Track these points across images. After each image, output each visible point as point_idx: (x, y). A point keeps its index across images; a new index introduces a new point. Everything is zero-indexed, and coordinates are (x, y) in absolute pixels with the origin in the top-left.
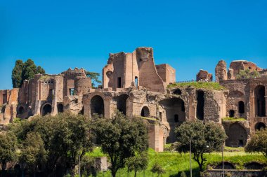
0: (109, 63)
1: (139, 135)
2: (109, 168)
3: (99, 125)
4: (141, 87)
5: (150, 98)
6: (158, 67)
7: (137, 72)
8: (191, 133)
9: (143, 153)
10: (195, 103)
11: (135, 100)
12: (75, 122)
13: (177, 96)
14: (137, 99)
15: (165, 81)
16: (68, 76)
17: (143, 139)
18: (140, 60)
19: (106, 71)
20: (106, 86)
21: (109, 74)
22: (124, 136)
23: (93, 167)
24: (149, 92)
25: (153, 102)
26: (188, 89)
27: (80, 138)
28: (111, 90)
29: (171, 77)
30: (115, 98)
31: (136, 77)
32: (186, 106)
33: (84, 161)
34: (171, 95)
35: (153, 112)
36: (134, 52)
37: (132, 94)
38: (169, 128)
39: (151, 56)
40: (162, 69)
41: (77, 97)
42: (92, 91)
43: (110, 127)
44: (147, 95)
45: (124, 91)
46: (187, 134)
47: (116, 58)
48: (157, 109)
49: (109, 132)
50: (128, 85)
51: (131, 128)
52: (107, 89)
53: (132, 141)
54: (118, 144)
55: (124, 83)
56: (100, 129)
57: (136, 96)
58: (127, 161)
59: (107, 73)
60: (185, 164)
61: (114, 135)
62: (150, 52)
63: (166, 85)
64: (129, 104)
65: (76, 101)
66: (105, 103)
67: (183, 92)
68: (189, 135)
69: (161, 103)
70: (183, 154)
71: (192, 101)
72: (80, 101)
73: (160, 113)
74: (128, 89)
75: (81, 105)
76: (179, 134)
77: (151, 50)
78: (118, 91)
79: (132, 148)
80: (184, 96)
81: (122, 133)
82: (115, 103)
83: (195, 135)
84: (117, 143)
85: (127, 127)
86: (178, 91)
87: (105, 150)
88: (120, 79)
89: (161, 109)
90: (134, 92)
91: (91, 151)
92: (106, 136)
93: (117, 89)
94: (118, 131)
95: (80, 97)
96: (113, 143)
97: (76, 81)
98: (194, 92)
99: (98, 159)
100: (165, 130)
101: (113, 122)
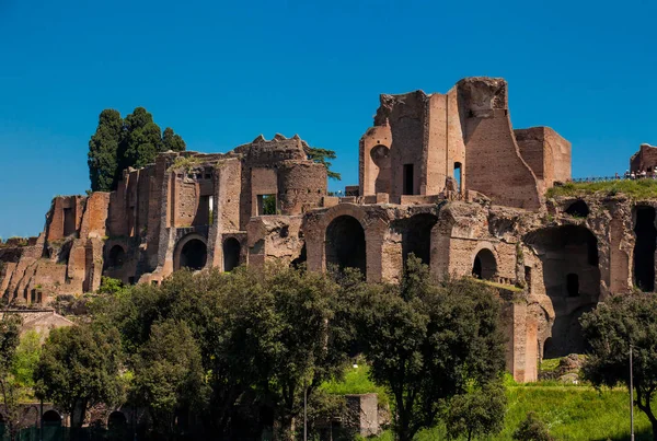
0: (378, 122)
1: (481, 333)
2: (384, 427)
3: (366, 303)
4: (473, 194)
5: (498, 225)
6: (520, 136)
7: (459, 151)
8: (630, 329)
9: (491, 384)
10: (628, 242)
11: (456, 232)
12: (292, 292)
13: (577, 221)
14: (463, 226)
15: (541, 176)
16: (255, 158)
17: (490, 344)
18: (468, 116)
19: (370, 144)
20: (370, 189)
21: (378, 154)
22: (437, 336)
23: (337, 424)
24: (495, 208)
25: (508, 237)
26: (610, 202)
27: (306, 340)
28: (385, 202)
29: (559, 166)
30: (398, 224)
31: (457, 165)
32: (602, 250)
33: (315, 405)
34: (559, 217)
35: (506, 267)
36: (453, 91)
37: (448, 214)
38: (552, 314)
39: (501, 103)
40: (532, 142)
41: (286, 220)
42: (331, 202)
43: (396, 309)
44: (491, 216)
45: (423, 204)
46: (619, 332)
47: (399, 107)
48: (519, 256)
49: (394, 322)
50: (434, 187)
51: (456, 312)
52: (373, 199)
53: (460, 349)
54: (418, 359)
55: (423, 180)
56: (368, 312)
57: (459, 219)
58: (445, 406)
59: (374, 152)
60: (605, 418)
61: (408, 331)
62: (499, 91)
63: (543, 187)
64: (437, 240)
65: (283, 231)
66: (369, 238)
67: (595, 210)
68: (626, 337)
69: (530, 239)
70: (604, 388)
71: (621, 236)
72: (294, 232)
73: (528, 269)
74: (434, 198)
75: (298, 244)
76: (594, 332)
77: (502, 86)
78: (407, 203)
79: (458, 370)
80: (598, 220)
81: (432, 327)
82: (399, 238)
83: (642, 334)
84: (417, 354)
85: (445, 309)
86: (578, 207)
87: (379, 374)
88: (409, 170)
89: (531, 259)
90: (454, 206)
91: (339, 375)
92: (386, 333)
93: (403, 198)
94: (421, 320)
95: (294, 221)
96: (406, 355)
97: (283, 175)
98: (625, 209)
99: (354, 401)
100: (541, 320)
101: (405, 295)
